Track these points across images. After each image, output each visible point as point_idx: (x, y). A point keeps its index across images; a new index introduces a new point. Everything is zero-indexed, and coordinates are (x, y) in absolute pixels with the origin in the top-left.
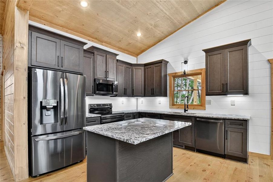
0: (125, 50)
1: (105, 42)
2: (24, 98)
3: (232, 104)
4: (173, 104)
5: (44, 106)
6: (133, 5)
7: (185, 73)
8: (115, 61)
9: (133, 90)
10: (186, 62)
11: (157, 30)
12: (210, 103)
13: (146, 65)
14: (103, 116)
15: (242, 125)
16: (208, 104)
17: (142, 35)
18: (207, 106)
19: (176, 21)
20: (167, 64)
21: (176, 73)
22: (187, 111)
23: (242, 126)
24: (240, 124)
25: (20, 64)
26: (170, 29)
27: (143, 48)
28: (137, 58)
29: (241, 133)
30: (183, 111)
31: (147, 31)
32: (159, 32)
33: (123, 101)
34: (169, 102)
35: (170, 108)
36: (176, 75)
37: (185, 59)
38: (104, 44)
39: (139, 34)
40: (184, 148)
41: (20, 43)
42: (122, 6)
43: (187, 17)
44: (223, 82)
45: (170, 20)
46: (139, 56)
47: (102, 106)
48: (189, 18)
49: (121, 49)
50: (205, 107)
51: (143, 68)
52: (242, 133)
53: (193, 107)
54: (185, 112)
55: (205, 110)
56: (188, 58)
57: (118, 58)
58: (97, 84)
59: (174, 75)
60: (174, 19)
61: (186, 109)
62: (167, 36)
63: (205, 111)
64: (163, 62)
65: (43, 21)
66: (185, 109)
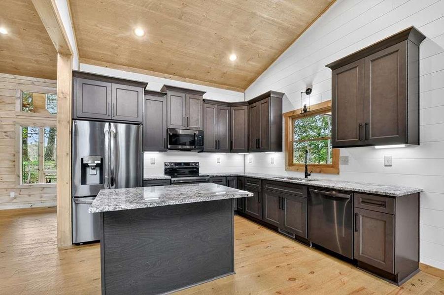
0: (222, 84)
1: (190, 77)
2: (67, 154)
3: (387, 164)
4: (290, 164)
5: (85, 164)
6: (203, 17)
7: (305, 110)
8: (201, 102)
9: (232, 142)
10: (309, 91)
11: (260, 46)
12: (346, 161)
13: (251, 103)
14: (173, 179)
15: (383, 205)
16: (343, 164)
17: (237, 57)
18: (342, 167)
19: (287, 25)
20: (282, 98)
21: (294, 112)
22: (310, 175)
23: (385, 207)
24: (380, 203)
25: (63, 116)
26: (281, 40)
27: (249, 78)
28: (245, 94)
29: (383, 221)
30: (303, 175)
31: (243, 49)
32: (264, 48)
33: (219, 159)
34: (284, 160)
35: (285, 170)
36: (295, 114)
37: (307, 85)
38: (187, 79)
39: (233, 58)
40: (294, 237)
41: (63, 93)
42: (187, 23)
43: (305, 12)
44: (360, 122)
45: (276, 26)
46: (246, 90)
47: (182, 165)
48: (311, 14)
49: (215, 82)
50: (339, 169)
51: (246, 107)
52: (385, 222)
53: (318, 169)
54: (306, 177)
55: (338, 174)
56: (313, 83)
57: (205, 97)
58: (170, 135)
59: (291, 115)
60: (281, 22)
61: (309, 173)
62: (282, 52)
63: (338, 176)
64: (271, 95)
65: (104, 63)
66: (306, 173)
